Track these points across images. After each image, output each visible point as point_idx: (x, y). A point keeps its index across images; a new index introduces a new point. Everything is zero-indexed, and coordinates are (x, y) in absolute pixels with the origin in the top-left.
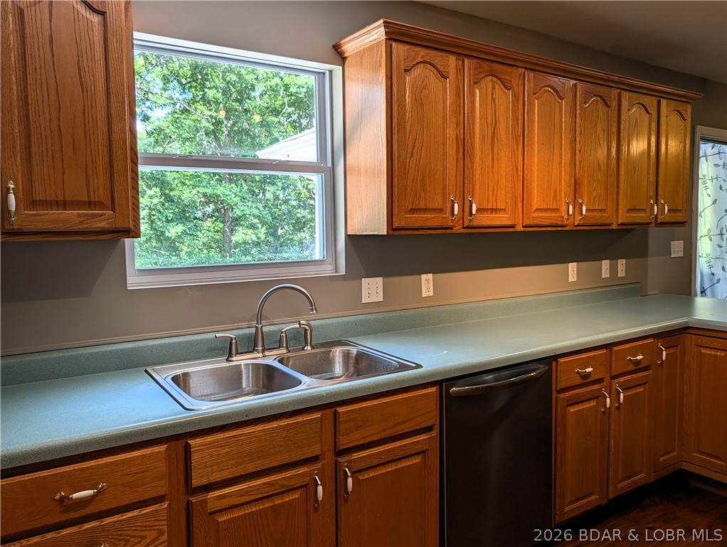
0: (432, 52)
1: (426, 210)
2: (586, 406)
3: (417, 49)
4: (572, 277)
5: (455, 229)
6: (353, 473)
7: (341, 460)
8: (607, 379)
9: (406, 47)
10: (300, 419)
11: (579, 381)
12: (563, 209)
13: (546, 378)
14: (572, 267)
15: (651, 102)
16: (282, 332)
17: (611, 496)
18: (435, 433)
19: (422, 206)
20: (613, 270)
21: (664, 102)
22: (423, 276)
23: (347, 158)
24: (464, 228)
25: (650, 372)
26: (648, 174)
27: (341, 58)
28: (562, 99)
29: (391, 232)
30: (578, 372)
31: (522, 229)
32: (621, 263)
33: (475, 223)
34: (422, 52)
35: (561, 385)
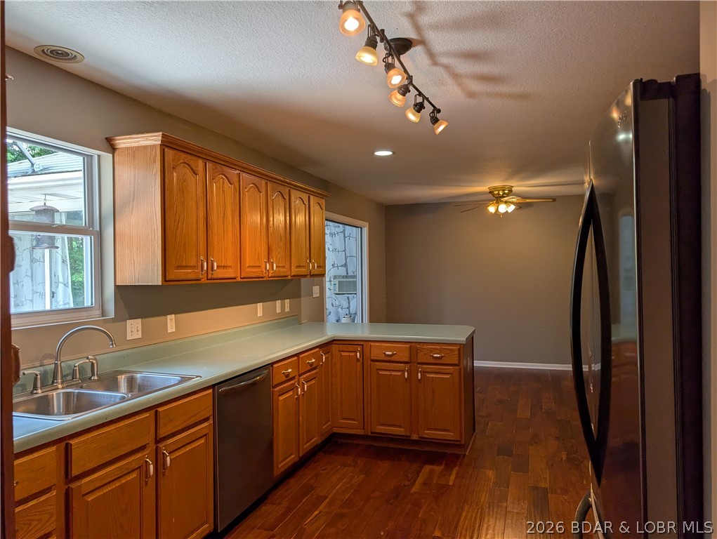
0: (189, 156)
1: (186, 267)
2: (288, 395)
3: (180, 153)
4: (260, 314)
5: (202, 280)
6: (170, 453)
7: (160, 445)
8: (297, 377)
9: (174, 152)
10: (137, 418)
11: (284, 379)
12: (264, 266)
13: (267, 379)
14: (260, 305)
15: (305, 197)
16: (75, 366)
17: (301, 455)
18: (211, 421)
19: (184, 264)
20: (283, 307)
21: (312, 197)
22: (168, 316)
23: (116, 225)
24: (207, 279)
25: (318, 370)
26: (306, 243)
27: (112, 149)
28: (260, 192)
29: (164, 283)
30: (284, 373)
31: (240, 280)
32: (287, 301)
33: (215, 276)
34: (184, 156)
35: (275, 383)
